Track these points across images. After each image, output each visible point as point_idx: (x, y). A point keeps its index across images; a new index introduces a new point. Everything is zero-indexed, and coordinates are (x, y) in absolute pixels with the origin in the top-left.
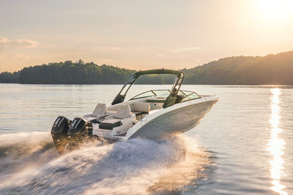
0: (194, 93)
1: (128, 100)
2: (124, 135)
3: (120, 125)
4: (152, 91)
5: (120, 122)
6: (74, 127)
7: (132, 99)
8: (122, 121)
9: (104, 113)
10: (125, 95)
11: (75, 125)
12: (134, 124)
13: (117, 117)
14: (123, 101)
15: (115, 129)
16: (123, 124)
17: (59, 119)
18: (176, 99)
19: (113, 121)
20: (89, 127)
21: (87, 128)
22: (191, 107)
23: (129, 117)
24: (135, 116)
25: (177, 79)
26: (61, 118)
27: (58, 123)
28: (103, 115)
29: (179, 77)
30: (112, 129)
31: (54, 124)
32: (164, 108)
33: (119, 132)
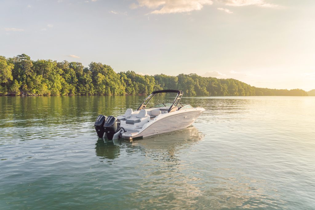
2: (141, 128)
3: (139, 122)
5: (139, 120)
6: (108, 122)
8: (141, 119)
9: (130, 115)
12: (149, 121)
13: (138, 117)
15: (136, 124)
16: (141, 121)
19: (135, 119)
20: (118, 122)
21: (116, 122)
22: (186, 113)
23: (145, 117)
27: (99, 119)
28: (130, 116)
30: (134, 124)
33: (138, 126)
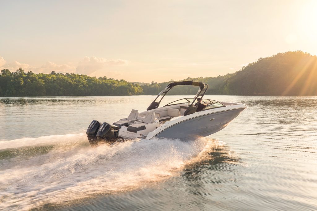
0: (218, 102)
1: (163, 107)
2: (145, 137)
3: (144, 129)
4: (186, 99)
5: (144, 126)
6: (102, 130)
7: (166, 106)
8: (146, 125)
9: (136, 117)
10: (160, 102)
11: (102, 128)
12: (157, 128)
14: (158, 107)
15: (139, 132)
16: (146, 128)
17: (93, 123)
18: (198, 108)
19: (138, 125)
20: (115, 131)
23: (153, 122)
24: (159, 122)
25: (200, 90)
26: (94, 121)
27: (92, 126)
28: (135, 120)
29: (202, 88)
30: (136, 132)
31: (89, 127)
32: (185, 115)
33: (142, 135)
